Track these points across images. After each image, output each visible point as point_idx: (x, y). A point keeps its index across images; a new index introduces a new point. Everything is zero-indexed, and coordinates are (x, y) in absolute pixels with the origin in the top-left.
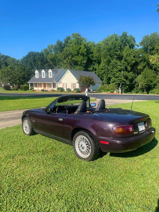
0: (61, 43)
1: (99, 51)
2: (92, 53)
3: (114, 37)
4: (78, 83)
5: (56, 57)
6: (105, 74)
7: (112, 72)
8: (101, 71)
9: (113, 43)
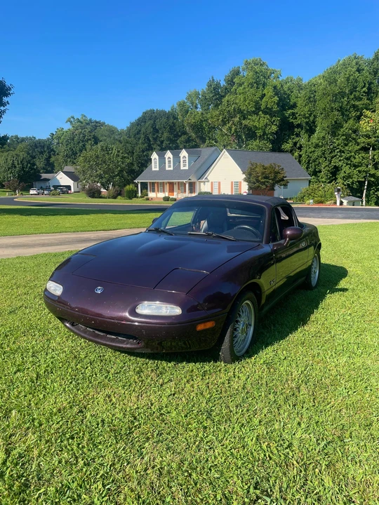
0: (218, 85)
1: (311, 100)
2: (294, 106)
3: (354, 63)
5: (205, 121)
6: (325, 157)
7: (343, 152)
8: (314, 152)
9: (348, 79)
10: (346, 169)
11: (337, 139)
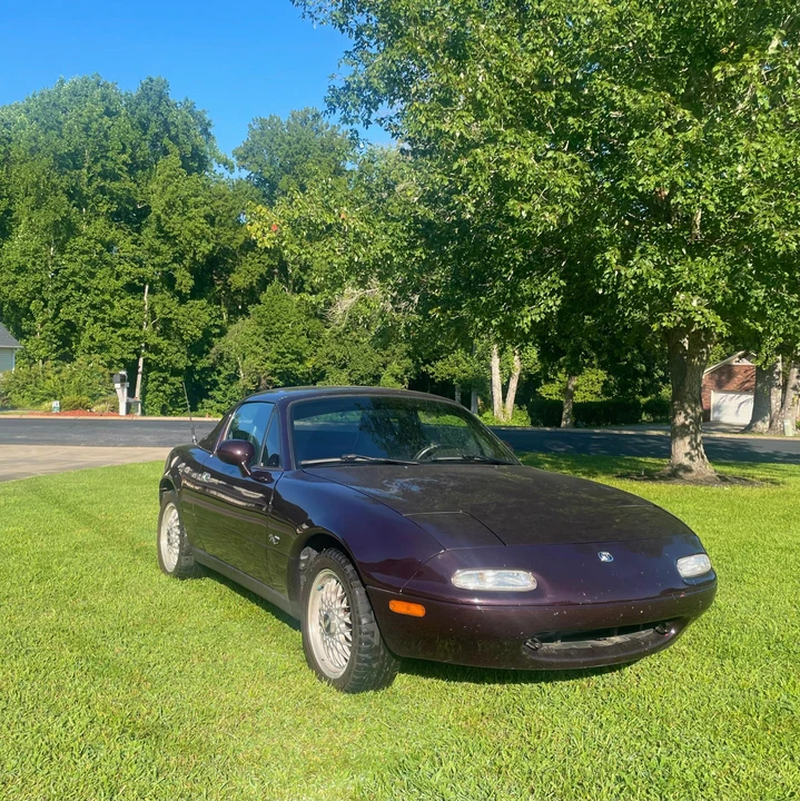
8: (15, 282)
9: (86, 129)
10: (93, 331)
11: (70, 260)
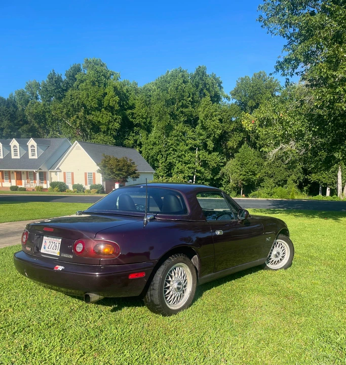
0: (59, 80)
1: (147, 104)
2: (133, 107)
3: (180, 75)
4: (99, 171)
5: (48, 112)
6: (161, 155)
7: (176, 151)
8: (152, 149)
9: (177, 89)
10: (179, 166)
11: (170, 140)
